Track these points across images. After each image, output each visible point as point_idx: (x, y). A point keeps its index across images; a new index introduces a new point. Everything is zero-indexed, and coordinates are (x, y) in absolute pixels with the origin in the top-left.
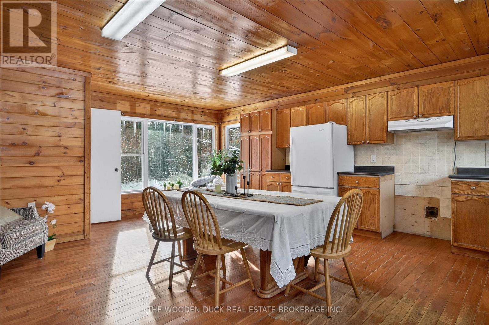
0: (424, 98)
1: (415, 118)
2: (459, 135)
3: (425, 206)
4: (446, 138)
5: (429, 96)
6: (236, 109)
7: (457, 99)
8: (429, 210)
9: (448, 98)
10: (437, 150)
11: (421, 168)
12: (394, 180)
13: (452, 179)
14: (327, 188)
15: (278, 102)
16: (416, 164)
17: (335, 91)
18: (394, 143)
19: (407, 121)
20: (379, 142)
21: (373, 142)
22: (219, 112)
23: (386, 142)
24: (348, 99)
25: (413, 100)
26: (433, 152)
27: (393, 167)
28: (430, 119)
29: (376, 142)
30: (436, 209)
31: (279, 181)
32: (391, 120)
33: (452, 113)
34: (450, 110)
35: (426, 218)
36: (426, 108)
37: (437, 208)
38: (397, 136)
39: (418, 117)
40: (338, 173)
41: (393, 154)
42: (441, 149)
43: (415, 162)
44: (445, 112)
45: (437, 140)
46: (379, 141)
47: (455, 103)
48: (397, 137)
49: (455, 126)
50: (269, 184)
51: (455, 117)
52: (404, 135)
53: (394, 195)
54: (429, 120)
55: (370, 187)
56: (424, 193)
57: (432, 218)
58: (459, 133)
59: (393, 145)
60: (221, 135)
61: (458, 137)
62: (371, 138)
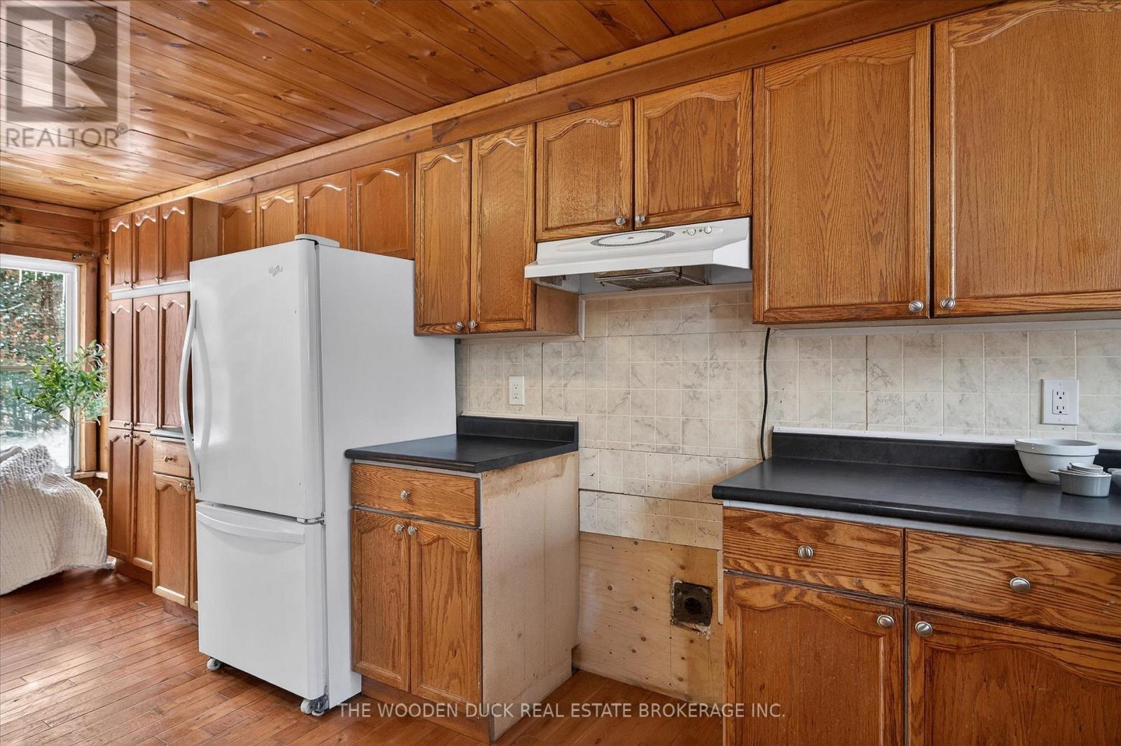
0: (652, 147)
1: (621, 231)
2: (770, 301)
3: (672, 579)
4: (740, 316)
5: (670, 139)
6: (141, 205)
7: (764, 145)
8: (683, 593)
9: (733, 145)
10: (709, 362)
11: (659, 433)
12: (578, 472)
13: (727, 503)
14: (294, 519)
15: (252, 179)
16: (646, 413)
17: (408, 137)
18: (575, 331)
19: (596, 243)
20: (508, 325)
21: (491, 327)
22: (95, 217)
23: (529, 325)
24: (417, 155)
25: (618, 153)
26: (696, 368)
27: (577, 424)
28: (672, 234)
29: (501, 326)
30: (706, 591)
31: (188, 476)
32: (546, 235)
33: (745, 207)
34: (739, 193)
35: (675, 624)
36: (660, 186)
37: (710, 589)
38: (587, 302)
39: (630, 226)
40: (350, 454)
41: (575, 374)
42: (723, 356)
43: (641, 406)
44: (721, 205)
45: (708, 323)
46: (509, 320)
47: (756, 166)
48: (587, 307)
49: (755, 262)
50: (160, 485)
51: (755, 221)
52: (609, 301)
53: (573, 535)
54: (670, 234)
55: (448, 518)
56: (667, 528)
57: (693, 626)
58: (770, 293)
59: (576, 338)
60: (103, 297)
61: (767, 307)
62: (484, 311)
